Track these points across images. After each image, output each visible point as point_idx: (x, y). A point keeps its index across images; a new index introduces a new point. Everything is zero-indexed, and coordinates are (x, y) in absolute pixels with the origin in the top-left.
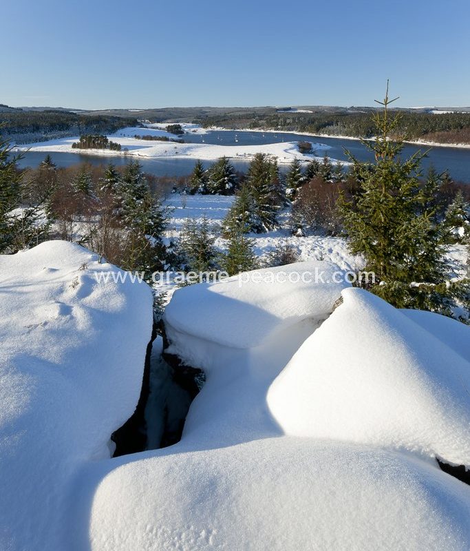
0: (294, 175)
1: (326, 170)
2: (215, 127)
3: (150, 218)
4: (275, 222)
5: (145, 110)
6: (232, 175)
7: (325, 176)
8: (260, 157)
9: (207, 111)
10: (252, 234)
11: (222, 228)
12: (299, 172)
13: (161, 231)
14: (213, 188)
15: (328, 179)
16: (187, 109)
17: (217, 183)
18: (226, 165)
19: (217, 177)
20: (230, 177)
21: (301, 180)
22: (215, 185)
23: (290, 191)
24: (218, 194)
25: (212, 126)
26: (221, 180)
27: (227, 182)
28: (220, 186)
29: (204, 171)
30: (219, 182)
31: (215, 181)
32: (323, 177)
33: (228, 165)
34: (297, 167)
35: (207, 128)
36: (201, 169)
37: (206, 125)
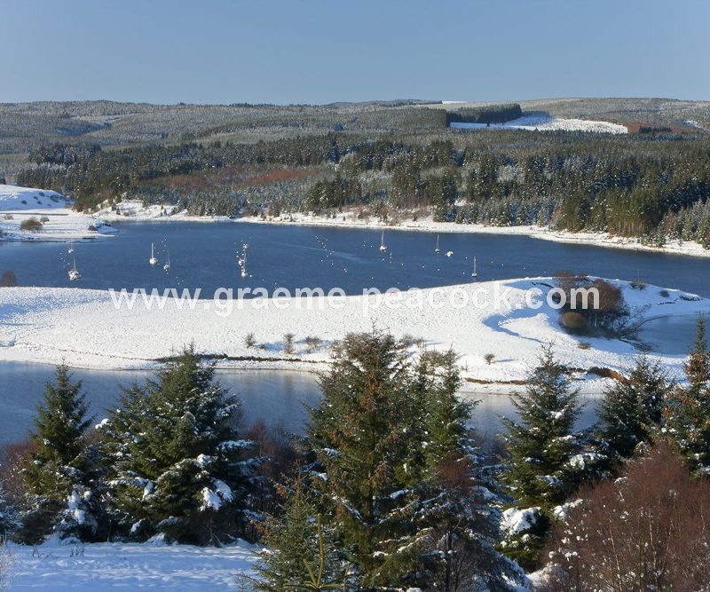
0: (541, 440)
2: (135, 205)
6: (231, 443)
9: (100, 119)
12: (565, 425)
14: (137, 510)
17: (154, 485)
18: (198, 393)
19: (158, 455)
20: (219, 454)
21: (577, 464)
22: (146, 492)
23: (520, 520)
24: (161, 536)
25: (119, 201)
26: (177, 470)
27: (204, 476)
28: (170, 500)
29: (87, 424)
30: (169, 477)
31: (144, 475)
32: (684, 452)
33: (209, 395)
34: (554, 404)
35: (95, 210)
36: (76, 412)
37: (90, 191)
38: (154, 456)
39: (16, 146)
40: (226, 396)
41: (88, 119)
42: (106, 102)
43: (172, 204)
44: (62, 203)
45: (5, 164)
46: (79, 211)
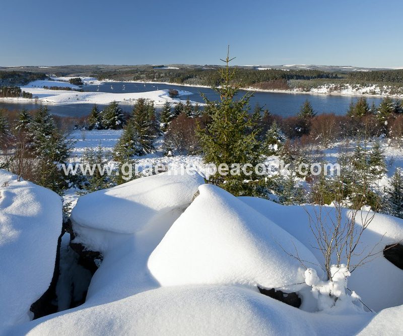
1: (188, 109)
2: (107, 80)
3: (57, 149)
4: (153, 148)
5: (53, 67)
7: (188, 113)
8: (141, 101)
10: (135, 156)
11: (114, 154)
12: (169, 111)
13: (66, 158)
15: (190, 115)
16: (86, 66)
17: (109, 121)
20: (119, 116)
21: (171, 116)
23: (163, 125)
24: (110, 129)
25: (105, 79)
26: (112, 119)
27: (116, 120)
28: (111, 123)
33: (117, 108)
34: (168, 108)
36: (97, 111)
37: (101, 78)
38: (109, 117)
39: (89, 71)
40: (120, 108)
41: (100, 67)
42: (103, 65)
43: (113, 80)
44: (96, 79)
46: (99, 81)
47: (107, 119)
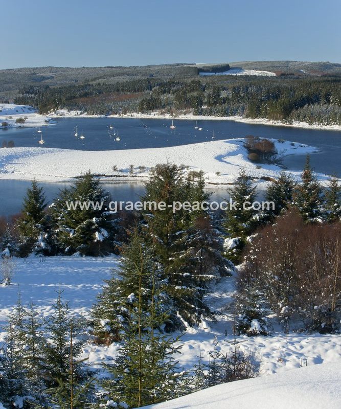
2: (64, 111)
4: (204, 309)
7: (306, 210)
9: (49, 75)
11: (92, 324)
14: (68, 242)
15: (312, 216)
17: (75, 231)
18: (93, 191)
19: (76, 218)
20: (102, 217)
21: (256, 218)
22: (71, 234)
23: (232, 243)
24: (78, 253)
25: (58, 109)
26: (84, 225)
27: (96, 227)
28: (82, 238)
29: (45, 206)
30: (81, 228)
31: (70, 227)
32: (301, 212)
33: (97, 192)
34: (245, 193)
35: (47, 113)
36: (41, 200)
37: (45, 106)
38: (74, 219)
39: (13, 87)
40: (105, 192)
41: (44, 75)
42: (51, 67)
43: (80, 110)
44: (34, 111)
45: (9, 95)
46: (40, 114)
47: (67, 224)
